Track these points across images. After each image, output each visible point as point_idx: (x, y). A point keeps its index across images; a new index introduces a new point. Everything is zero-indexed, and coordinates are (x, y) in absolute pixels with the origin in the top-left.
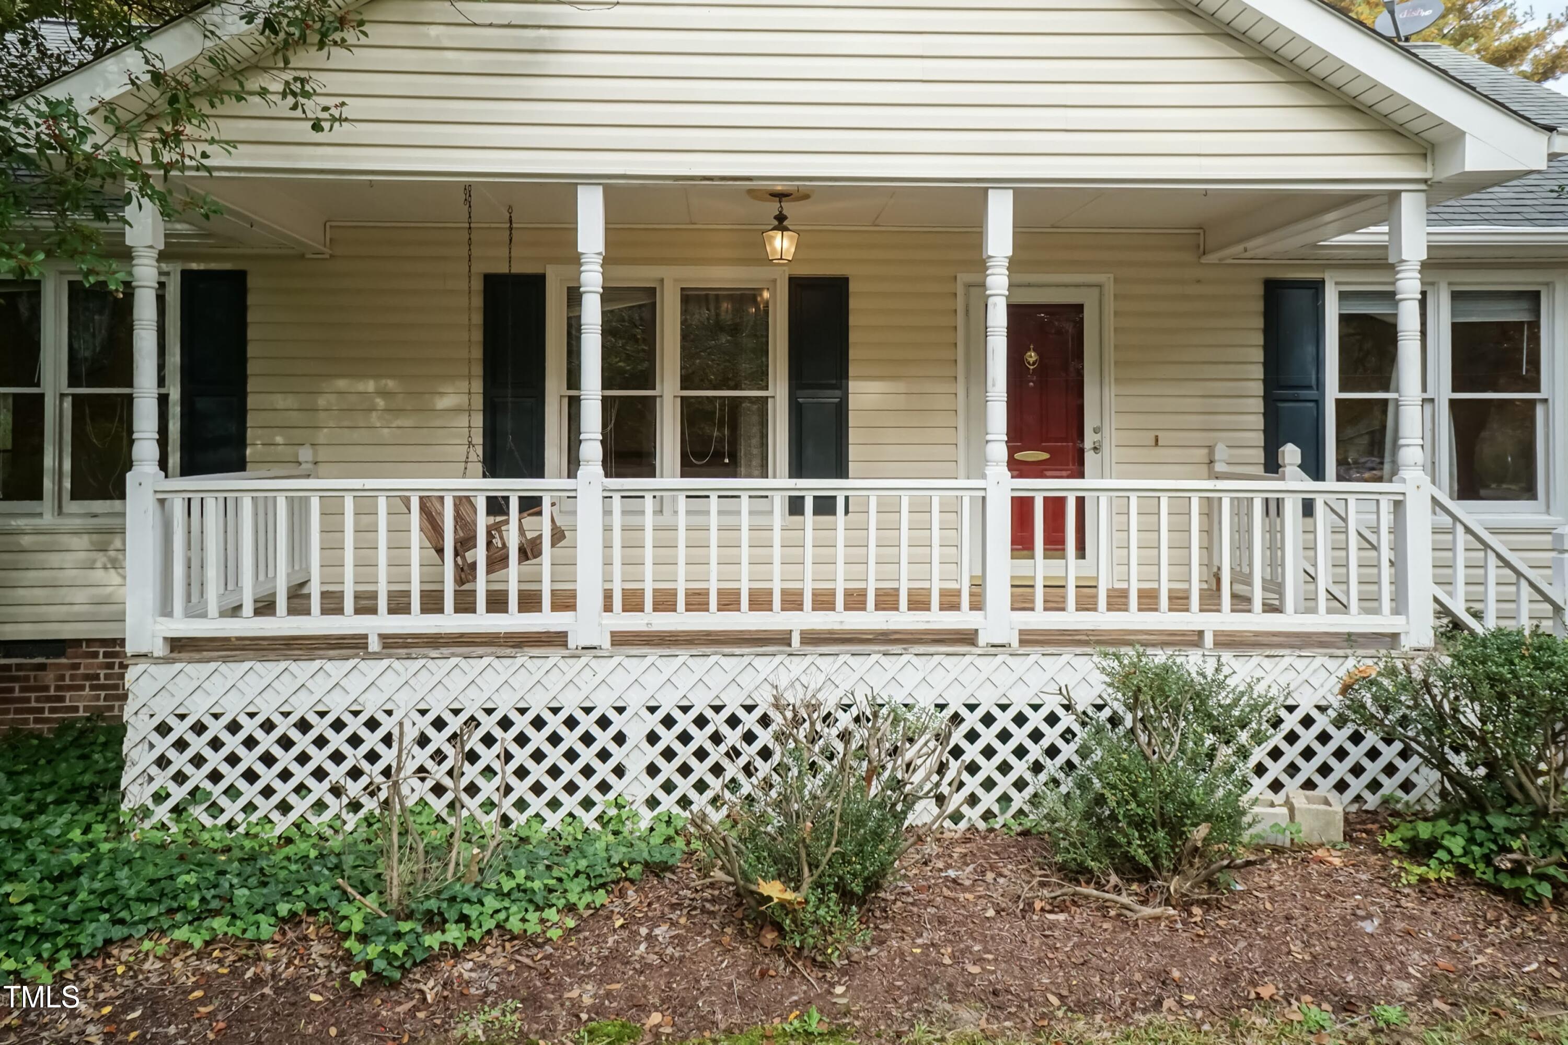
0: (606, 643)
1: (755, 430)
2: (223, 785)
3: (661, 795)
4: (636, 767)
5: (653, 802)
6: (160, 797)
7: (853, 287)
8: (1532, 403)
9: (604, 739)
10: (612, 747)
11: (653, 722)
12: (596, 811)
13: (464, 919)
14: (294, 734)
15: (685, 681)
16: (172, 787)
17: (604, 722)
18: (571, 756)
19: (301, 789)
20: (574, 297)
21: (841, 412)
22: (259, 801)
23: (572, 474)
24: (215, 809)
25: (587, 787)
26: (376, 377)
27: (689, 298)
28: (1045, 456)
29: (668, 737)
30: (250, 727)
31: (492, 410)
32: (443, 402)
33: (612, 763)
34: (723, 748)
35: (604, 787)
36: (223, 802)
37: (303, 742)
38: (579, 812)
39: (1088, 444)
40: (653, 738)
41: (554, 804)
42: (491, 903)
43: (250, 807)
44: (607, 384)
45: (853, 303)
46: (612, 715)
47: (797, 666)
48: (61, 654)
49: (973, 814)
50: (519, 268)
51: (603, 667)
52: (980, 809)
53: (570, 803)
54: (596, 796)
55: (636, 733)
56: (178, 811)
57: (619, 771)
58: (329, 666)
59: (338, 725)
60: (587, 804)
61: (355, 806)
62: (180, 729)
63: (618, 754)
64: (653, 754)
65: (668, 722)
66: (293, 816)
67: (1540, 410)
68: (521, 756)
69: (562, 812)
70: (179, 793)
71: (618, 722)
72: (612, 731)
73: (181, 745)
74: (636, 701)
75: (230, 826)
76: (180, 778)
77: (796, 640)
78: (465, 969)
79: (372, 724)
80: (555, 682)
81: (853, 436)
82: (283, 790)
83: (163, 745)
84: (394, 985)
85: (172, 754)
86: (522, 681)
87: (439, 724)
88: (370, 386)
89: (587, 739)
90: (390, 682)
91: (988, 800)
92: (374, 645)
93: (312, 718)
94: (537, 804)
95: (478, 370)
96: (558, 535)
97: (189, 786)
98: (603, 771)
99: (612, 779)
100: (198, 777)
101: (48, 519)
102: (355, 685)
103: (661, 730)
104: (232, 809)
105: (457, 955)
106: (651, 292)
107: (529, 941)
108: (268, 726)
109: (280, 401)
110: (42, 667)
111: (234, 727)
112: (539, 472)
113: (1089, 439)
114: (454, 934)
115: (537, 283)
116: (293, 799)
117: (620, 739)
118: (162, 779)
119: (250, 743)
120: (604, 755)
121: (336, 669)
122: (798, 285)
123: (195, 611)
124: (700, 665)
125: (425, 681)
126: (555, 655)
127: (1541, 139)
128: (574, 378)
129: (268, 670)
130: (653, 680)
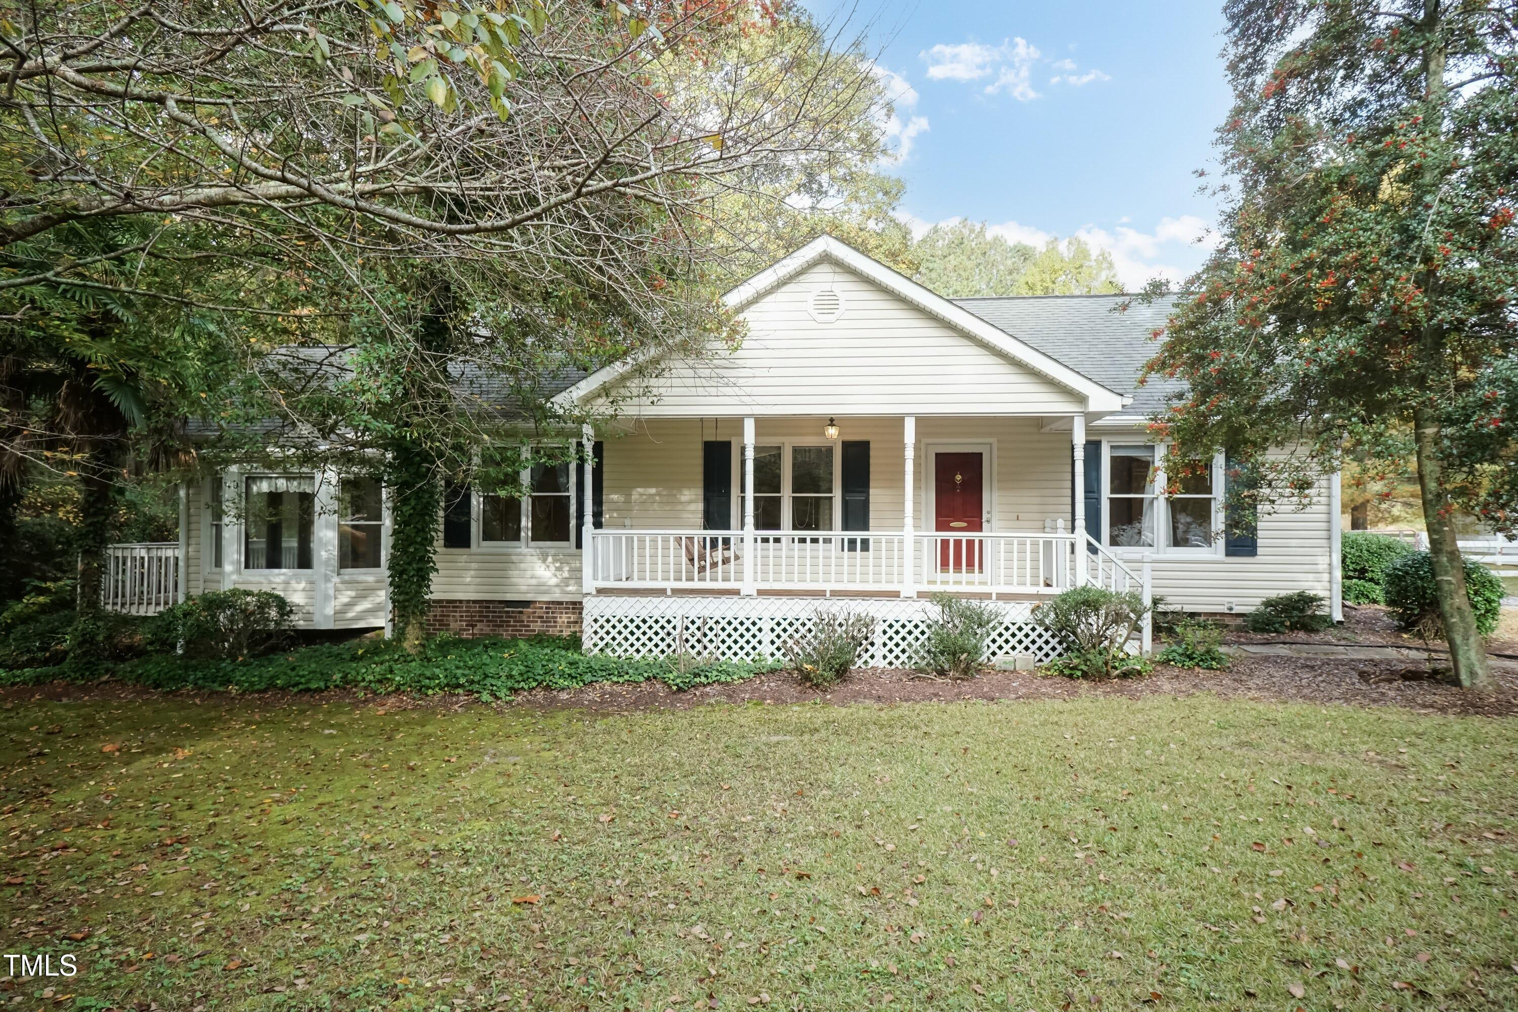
0: (755, 593)
1: (827, 512)
2: (617, 642)
3: (776, 652)
4: (766, 641)
5: (772, 655)
6: (595, 645)
7: (872, 445)
8: (1210, 499)
9: (754, 630)
10: (757, 633)
11: (773, 624)
12: (751, 657)
13: (706, 676)
14: (641, 624)
15: (785, 609)
16: (599, 642)
17: (754, 624)
18: (742, 636)
19: (644, 645)
20: (743, 449)
21: (866, 504)
22: (629, 648)
23: (742, 529)
24: (614, 651)
25: (748, 648)
26: (657, 487)
27: (796, 451)
28: (965, 524)
29: (778, 630)
30: (626, 621)
31: (707, 500)
32: (684, 498)
33: (757, 639)
34: (799, 635)
35: (754, 648)
36: (617, 648)
37: (644, 627)
38: (745, 657)
39: (984, 520)
40: (773, 630)
41: (735, 654)
42: (715, 673)
43: (626, 651)
44: (756, 491)
45: (872, 453)
46: (757, 621)
47: (827, 603)
48: (528, 607)
49: (897, 663)
50: (720, 439)
51: (754, 602)
52: (900, 661)
53: (741, 654)
54: (751, 651)
55: (766, 628)
56: (601, 650)
57: (760, 642)
58: (654, 600)
59: (657, 622)
60: (747, 654)
61: (663, 652)
62: (602, 621)
63: (759, 636)
64: (773, 636)
65: (779, 624)
66: (641, 654)
67: (1213, 503)
68: (723, 635)
69: (738, 657)
70: (601, 644)
71: (759, 624)
72: (757, 627)
73: (602, 627)
74: (766, 616)
75: (619, 657)
76: (602, 639)
77: (828, 594)
78: (708, 689)
79: (669, 622)
80: (735, 608)
81: (872, 515)
82: (637, 645)
83: (596, 626)
84: (685, 691)
85: (599, 630)
86: (723, 607)
87: (693, 622)
88: (653, 491)
89: (748, 630)
90: (675, 606)
91: (903, 657)
92: (669, 593)
93: (647, 619)
94: (729, 654)
95: (701, 484)
96: (737, 558)
97: (605, 642)
98: (754, 642)
99: (757, 645)
100: (608, 639)
101: (524, 550)
102: (663, 607)
103: (776, 627)
104: (620, 651)
105: (705, 686)
106: (779, 448)
107: (727, 684)
108: (632, 621)
109: (615, 497)
110: (521, 612)
111: (620, 621)
112: (728, 527)
113: (985, 516)
114: (703, 679)
115: (728, 444)
116: (641, 648)
117: (760, 630)
118: (596, 639)
119: (626, 627)
120: (754, 636)
121: (656, 600)
122: (846, 445)
123: (606, 578)
124: (791, 603)
125: (687, 606)
126: (736, 598)
127: (1120, 398)
128: (743, 490)
129: (632, 600)
130: (773, 608)
